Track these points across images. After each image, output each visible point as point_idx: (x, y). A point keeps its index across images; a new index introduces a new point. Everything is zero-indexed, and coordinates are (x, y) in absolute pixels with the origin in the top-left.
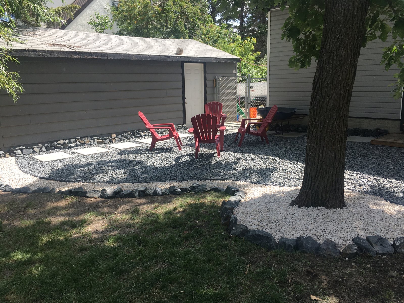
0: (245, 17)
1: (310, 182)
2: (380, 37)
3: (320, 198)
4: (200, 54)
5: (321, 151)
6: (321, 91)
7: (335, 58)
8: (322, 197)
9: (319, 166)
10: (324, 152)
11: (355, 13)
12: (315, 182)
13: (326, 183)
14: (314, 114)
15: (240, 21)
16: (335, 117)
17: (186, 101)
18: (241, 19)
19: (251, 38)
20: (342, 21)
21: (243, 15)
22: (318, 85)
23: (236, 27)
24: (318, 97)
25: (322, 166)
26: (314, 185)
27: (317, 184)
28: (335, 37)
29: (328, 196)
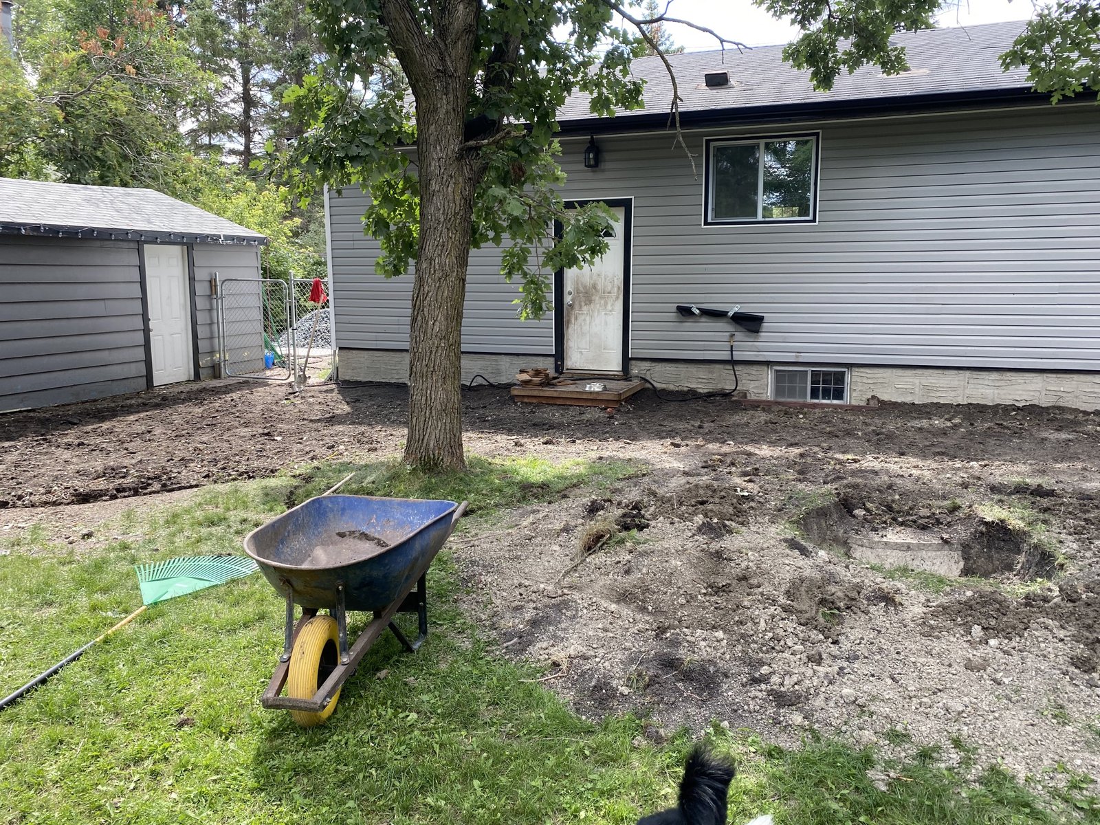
0: (256, 130)
1: (417, 436)
2: (493, 239)
3: (432, 456)
4: (179, 227)
5: (429, 392)
6: (423, 310)
7: (437, 267)
8: (434, 455)
9: (428, 413)
10: (433, 393)
11: (458, 209)
12: (424, 436)
13: (438, 435)
14: (416, 342)
15: (242, 140)
16: (443, 345)
17: (152, 325)
18: (245, 135)
19: (278, 188)
20: (442, 220)
21: (250, 128)
22: (418, 303)
23: (233, 152)
24: (419, 318)
25: (431, 413)
26: (423, 440)
27: (426, 437)
28: (435, 240)
29: (442, 453)
